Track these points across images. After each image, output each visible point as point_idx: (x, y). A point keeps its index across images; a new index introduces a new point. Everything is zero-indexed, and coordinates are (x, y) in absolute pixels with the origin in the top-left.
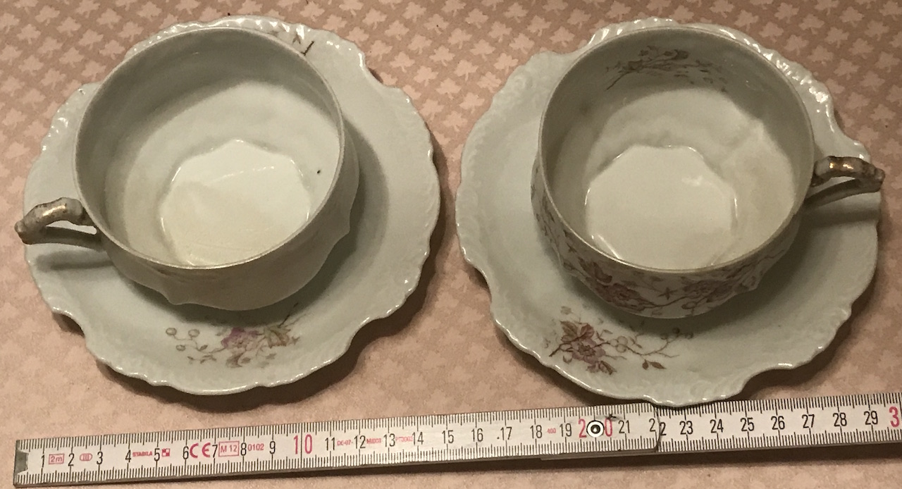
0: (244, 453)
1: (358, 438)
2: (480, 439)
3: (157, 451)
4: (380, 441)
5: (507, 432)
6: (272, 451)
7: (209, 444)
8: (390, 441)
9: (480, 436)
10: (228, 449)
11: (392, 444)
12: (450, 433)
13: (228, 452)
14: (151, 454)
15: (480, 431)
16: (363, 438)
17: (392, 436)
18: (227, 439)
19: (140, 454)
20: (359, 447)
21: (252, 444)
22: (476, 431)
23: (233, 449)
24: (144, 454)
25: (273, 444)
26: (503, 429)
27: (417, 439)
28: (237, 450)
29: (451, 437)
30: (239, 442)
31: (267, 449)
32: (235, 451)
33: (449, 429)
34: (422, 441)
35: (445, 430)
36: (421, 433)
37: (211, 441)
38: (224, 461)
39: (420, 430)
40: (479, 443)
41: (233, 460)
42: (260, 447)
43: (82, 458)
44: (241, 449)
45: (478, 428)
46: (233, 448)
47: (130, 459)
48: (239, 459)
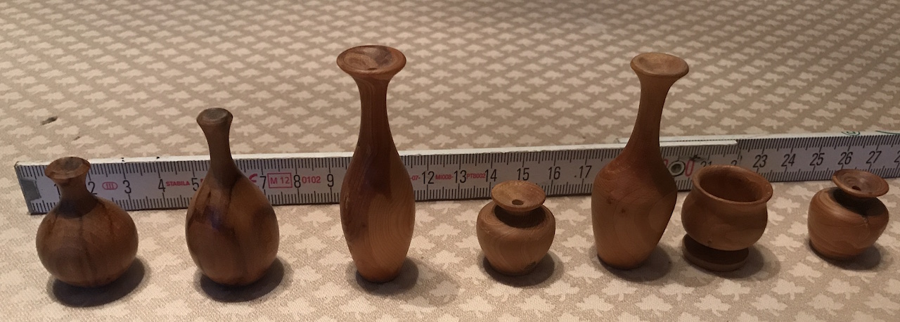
0: (297, 184)
1: (426, 175)
2: (557, 176)
3: (195, 181)
4: (449, 177)
5: (586, 170)
6: (331, 184)
7: (256, 175)
8: (460, 177)
9: (557, 174)
10: (279, 181)
11: (463, 180)
12: (526, 171)
13: (279, 183)
14: (188, 183)
15: (558, 170)
16: (431, 174)
17: (463, 172)
18: (276, 171)
19: (175, 184)
20: (427, 180)
21: (307, 177)
22: (553, 170)
23: (285, 182)
24: (179, 184)
25: (330, 177)
26: (582, 167)
27: (489, 177)
28: (289, 181)
29: (526, 175)
30: (290, 174)
31: (325, 183)
32: (286, 183)
33: (525, 167)
34: (495, 178)
35: (521, 167)
36: (495, 170)
37: (259, 172)
38: (277, 192)
39: (494, 168)
40: (555, 181)
41: (286, 192)
42: (317, 180)
43: (106, 187)
44: (293, 181)
45: (556, 166)
46: (285, 180)
47: (164, 188)
48: (294, 191)
